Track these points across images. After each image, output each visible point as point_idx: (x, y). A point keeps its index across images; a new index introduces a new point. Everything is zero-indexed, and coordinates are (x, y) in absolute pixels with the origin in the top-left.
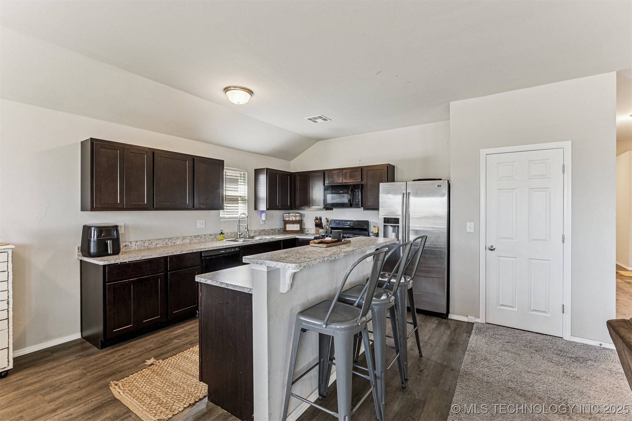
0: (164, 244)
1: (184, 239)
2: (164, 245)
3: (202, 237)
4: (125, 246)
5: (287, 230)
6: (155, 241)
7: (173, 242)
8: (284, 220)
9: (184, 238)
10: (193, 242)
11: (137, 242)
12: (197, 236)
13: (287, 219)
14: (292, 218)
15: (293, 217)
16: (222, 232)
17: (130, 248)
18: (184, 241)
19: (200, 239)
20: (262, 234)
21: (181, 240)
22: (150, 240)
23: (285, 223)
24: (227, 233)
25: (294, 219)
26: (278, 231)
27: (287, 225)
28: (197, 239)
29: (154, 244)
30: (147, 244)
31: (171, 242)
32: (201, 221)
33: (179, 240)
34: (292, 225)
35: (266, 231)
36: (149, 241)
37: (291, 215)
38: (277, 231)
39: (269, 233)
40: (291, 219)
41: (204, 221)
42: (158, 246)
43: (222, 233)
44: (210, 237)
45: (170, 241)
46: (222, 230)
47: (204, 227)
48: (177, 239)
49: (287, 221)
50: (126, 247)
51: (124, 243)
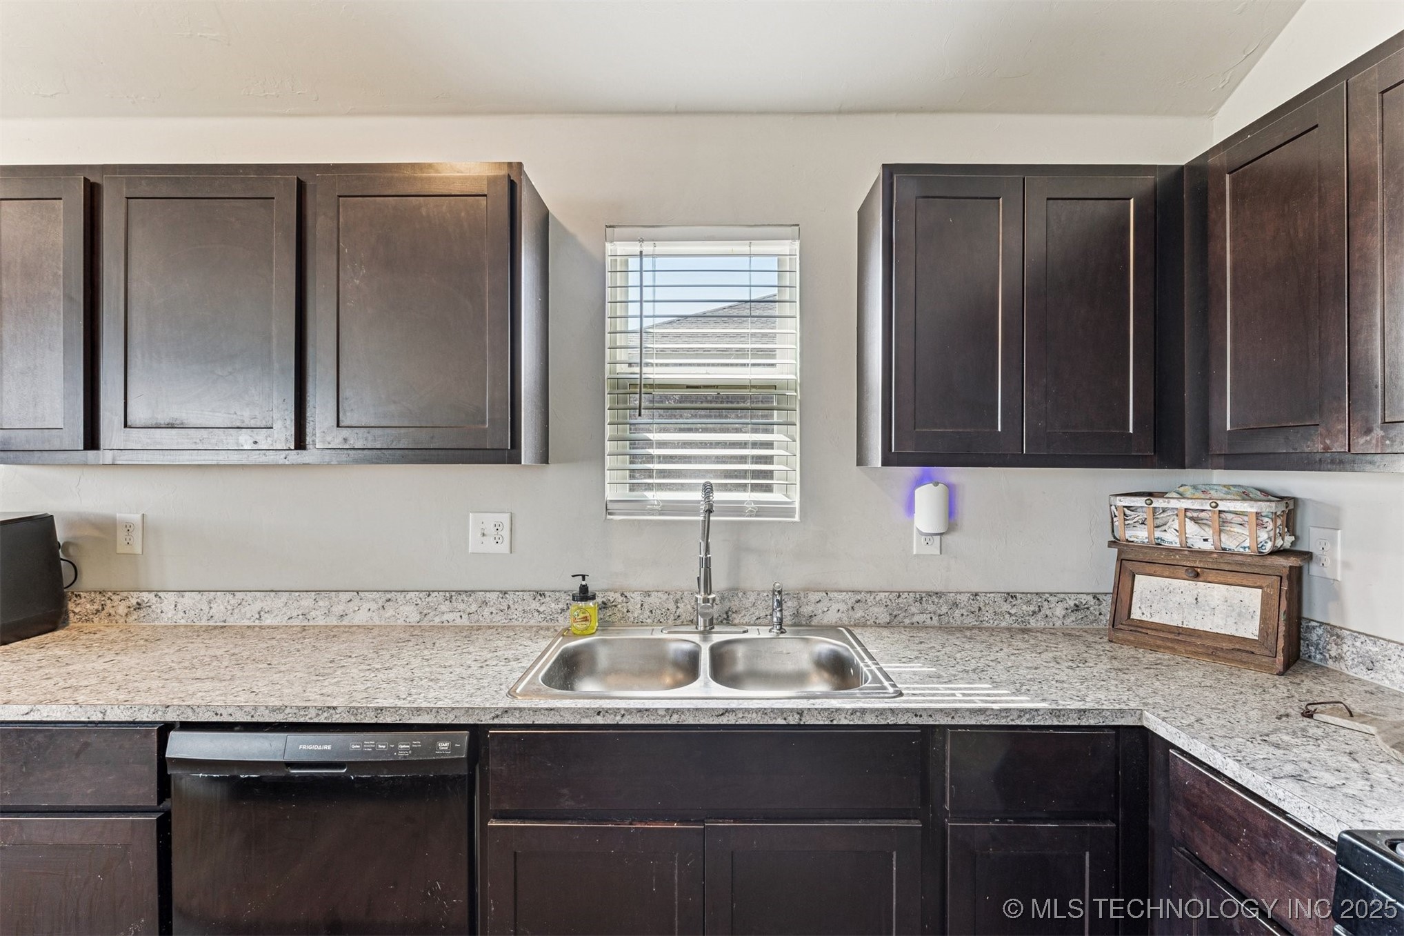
0: (295, 614)
1: (389, 600)
2: (295, 622)
3: (485, 603)
4: (139, 606)
5: (1136, 614)
6: (255, 599)
7: (338, 609)
8: (1112, 544)
9: (389, 595)
10: (437, 620)
11: (181, 592)
12: (459, 592)
13: (1140, 535)
14: (1181, 531)
15: (1191, 527)
16: (584, 589)
17: (154, 616)
18: (390, 612)
19: (474, 607)
20: (915, 619)
21: (374, 606)
22: (233, 592)
23: (1121, 561)
24: (647, 594)
25: (1199, 537)
26: (1077, 608)
27: (1143, 583)
28: (461, 606)
29: (251, 609)
30: (222, 607)
31: (328, 613)
32: (490, 520)
33: (365, 606)
34: (1184, 588)
35: (955, 605)
36: (229, 596)
37: (1174, 504)
38: (1059, 611)
39: (988, 615)
40: (1171, 538)
41: (505, 518)
42: (268, 621)
43: (584, 594)
44: (535, 605)
45: (321, 603)
46: (584, 577)
47: (504, 548)
48: (356, 601)
49: (1142, 547)
50: (142, 613)
51: (135, 594)
